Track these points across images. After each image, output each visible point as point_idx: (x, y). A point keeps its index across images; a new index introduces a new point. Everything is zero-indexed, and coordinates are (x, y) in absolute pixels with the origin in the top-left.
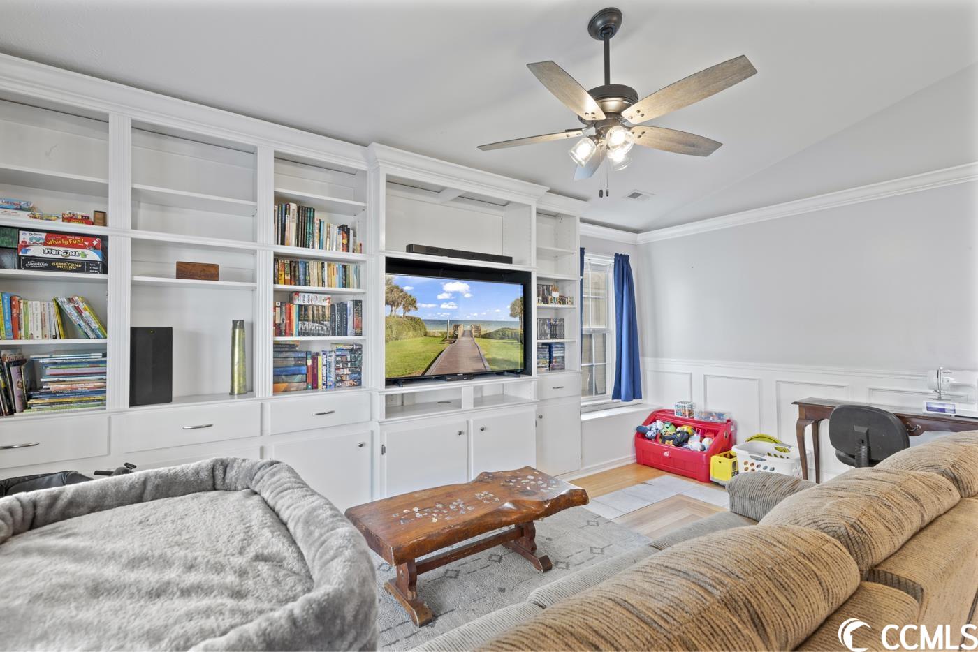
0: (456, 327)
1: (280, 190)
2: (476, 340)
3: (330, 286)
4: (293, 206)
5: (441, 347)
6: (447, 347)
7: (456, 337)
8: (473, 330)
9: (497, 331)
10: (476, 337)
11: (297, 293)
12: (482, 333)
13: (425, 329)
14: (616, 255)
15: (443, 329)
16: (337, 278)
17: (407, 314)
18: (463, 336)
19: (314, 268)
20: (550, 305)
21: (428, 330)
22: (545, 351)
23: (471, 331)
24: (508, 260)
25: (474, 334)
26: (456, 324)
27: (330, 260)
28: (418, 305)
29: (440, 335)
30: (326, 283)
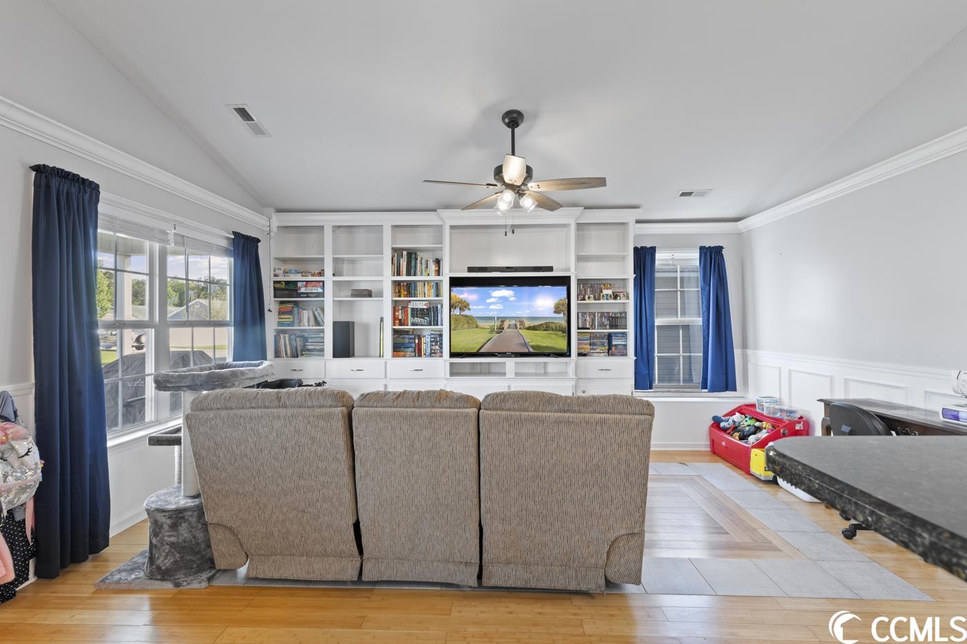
0: (503, 322)
1: (395, 246)
2: (521, 331)
3: (429, 296)
4: (405, 253)
5: (491, 335)
6: (496, 336)
7: (503, 329)
8: (518, 324)
9: (542, 325)
10: (520, 328)
11: (410, 301)
12: (526, 326)
13: (476, 323)
14: (702, 248)
15: (492, 323)
16: (433, 291)
17: (462, 313)
18: (508, 328)
19: (420, 286)
20: (602, 301)
21: (478, 324)
22: (603, 339)
23: (516, 325)
24: (550, 269)
25: (519, 327)
26: (503, 320)
27: (429, 282)
28: (471, 307)
29: (488, 327)
30: (426, 295)
